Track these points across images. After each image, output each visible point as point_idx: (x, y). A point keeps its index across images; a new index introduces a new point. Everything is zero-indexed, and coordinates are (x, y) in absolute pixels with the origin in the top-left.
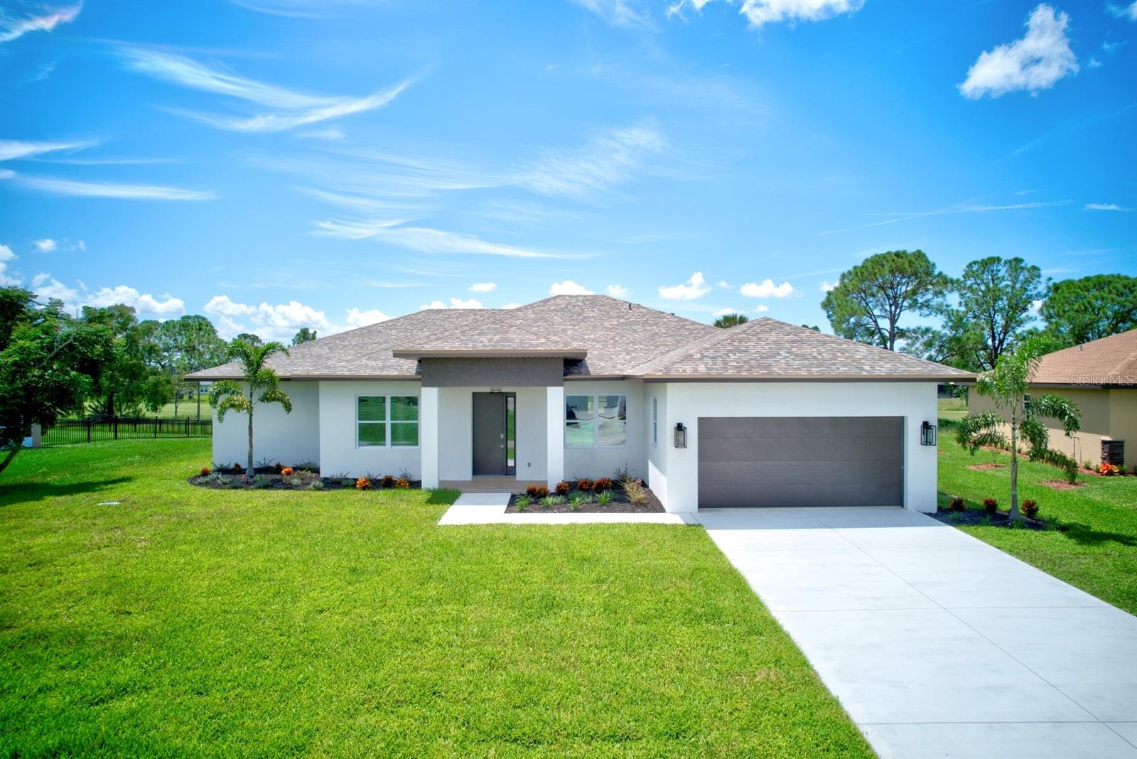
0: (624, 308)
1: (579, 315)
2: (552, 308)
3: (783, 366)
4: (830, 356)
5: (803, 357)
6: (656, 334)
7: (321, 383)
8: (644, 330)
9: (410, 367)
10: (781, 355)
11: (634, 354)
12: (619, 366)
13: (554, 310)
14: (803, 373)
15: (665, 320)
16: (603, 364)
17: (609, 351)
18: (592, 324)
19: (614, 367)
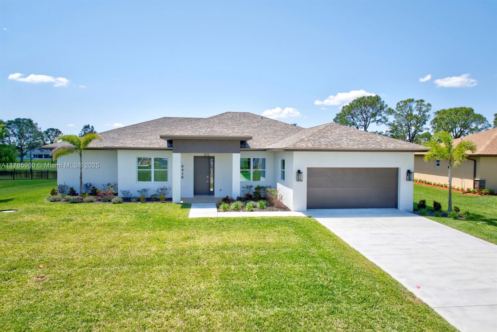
0: (259, 119)
1: (239, 121)
2: (226, 118)
3: (346, 144)
4: (366, 140)
5: (354, 140)
6: (276, 130)
7: (119, 151)
8: (270, 128)
9: (164, 144)
10: (343, 139)
11: (268, 139)
12: (263, 145)
13: (227, 119)
14: (356, 147)
15: (279, 124)
16: (255, 144)
17: (257, 138)
18: (246, 125)
19: (261, 145)
